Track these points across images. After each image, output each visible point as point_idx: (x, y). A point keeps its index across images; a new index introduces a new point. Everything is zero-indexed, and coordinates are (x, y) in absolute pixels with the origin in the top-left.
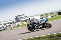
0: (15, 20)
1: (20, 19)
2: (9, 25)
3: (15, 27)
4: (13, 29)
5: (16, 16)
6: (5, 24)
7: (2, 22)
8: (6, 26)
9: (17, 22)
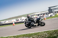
0: (48, 11)
1: (53, 10)
2: (42, 15)
3: (48, 18)
4: (46, 19)
5: (49, 8)
6: (39, 15)
7: (36, 13)
8: (40, 17)
9: (50, 13)
